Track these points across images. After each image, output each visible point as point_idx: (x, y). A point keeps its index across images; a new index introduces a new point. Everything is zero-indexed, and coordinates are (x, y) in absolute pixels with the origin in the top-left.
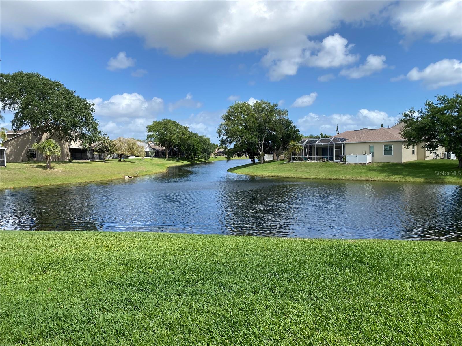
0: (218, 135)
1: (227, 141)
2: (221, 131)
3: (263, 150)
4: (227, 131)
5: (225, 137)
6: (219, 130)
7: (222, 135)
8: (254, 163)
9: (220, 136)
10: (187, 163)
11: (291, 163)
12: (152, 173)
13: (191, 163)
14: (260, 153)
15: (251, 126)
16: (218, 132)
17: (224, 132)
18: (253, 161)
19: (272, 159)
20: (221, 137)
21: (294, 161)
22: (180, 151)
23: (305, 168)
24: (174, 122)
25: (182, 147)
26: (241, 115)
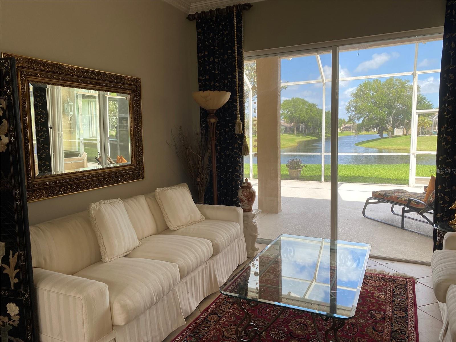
0: (347, 112)
1: (355, 117)
2: (349, 108)
3: (391, 125)
4: (355, 107)
5: (354, 113)
6: (348, 107)
7: (350, 112)
8: (382, 138)
9: (348, 113)
10: (313, 138)
11: (420, 137)
12: (286, 146)
13: (317, 138)
14: (389, 128)
15: (379, 103)
16: (347, 109)
17: (352, 109)
18: (381, 135)
19: (401, 134)
20: (350, 114)
21: (423, 136)
22: (307, 126)
23: (433, 141)
24: (303, 100)
25: (309, 123)
26: (370, 92)
